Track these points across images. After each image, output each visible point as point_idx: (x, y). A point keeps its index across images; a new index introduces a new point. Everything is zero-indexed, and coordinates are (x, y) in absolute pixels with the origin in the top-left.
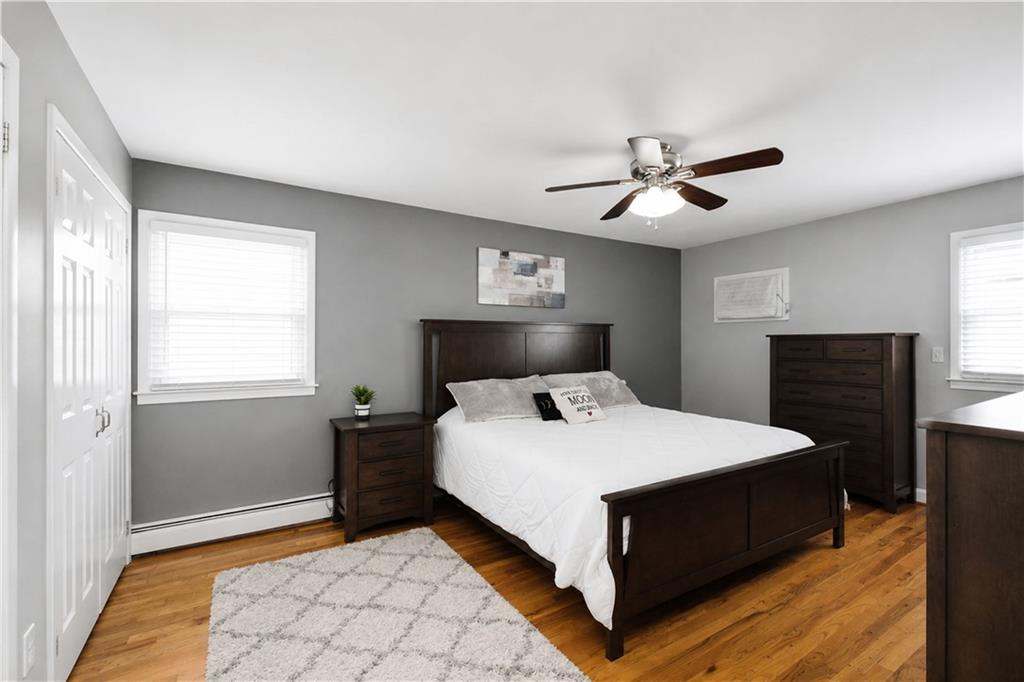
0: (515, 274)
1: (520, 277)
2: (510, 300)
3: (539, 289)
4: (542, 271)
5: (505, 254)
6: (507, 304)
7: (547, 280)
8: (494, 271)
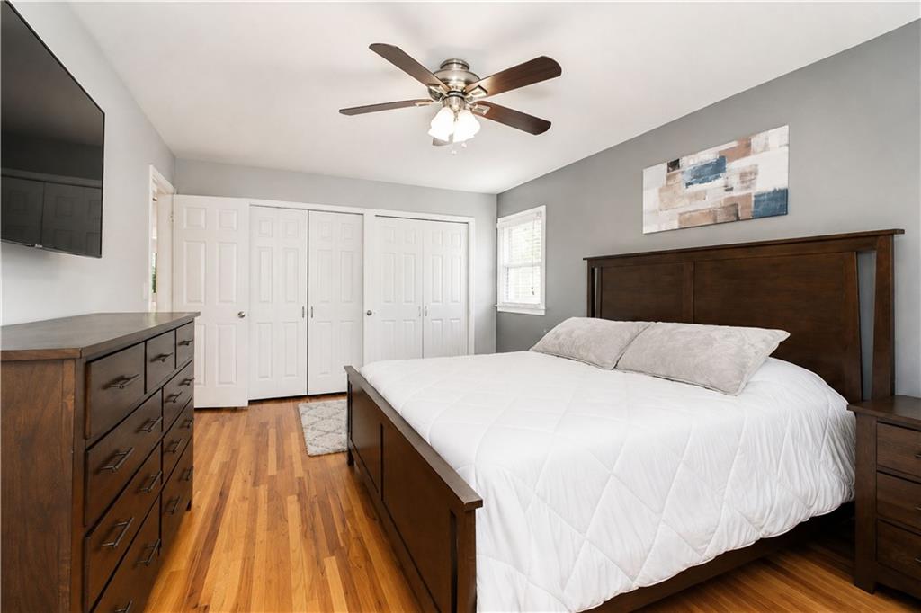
0: (688, 184)
1: (697, 187)
2: (680, 222)
3: (728, 194)
4: (734, 166)
5: (674, 165)
6: (677, 227)
7: (743, 175)
8: (661, 190)
